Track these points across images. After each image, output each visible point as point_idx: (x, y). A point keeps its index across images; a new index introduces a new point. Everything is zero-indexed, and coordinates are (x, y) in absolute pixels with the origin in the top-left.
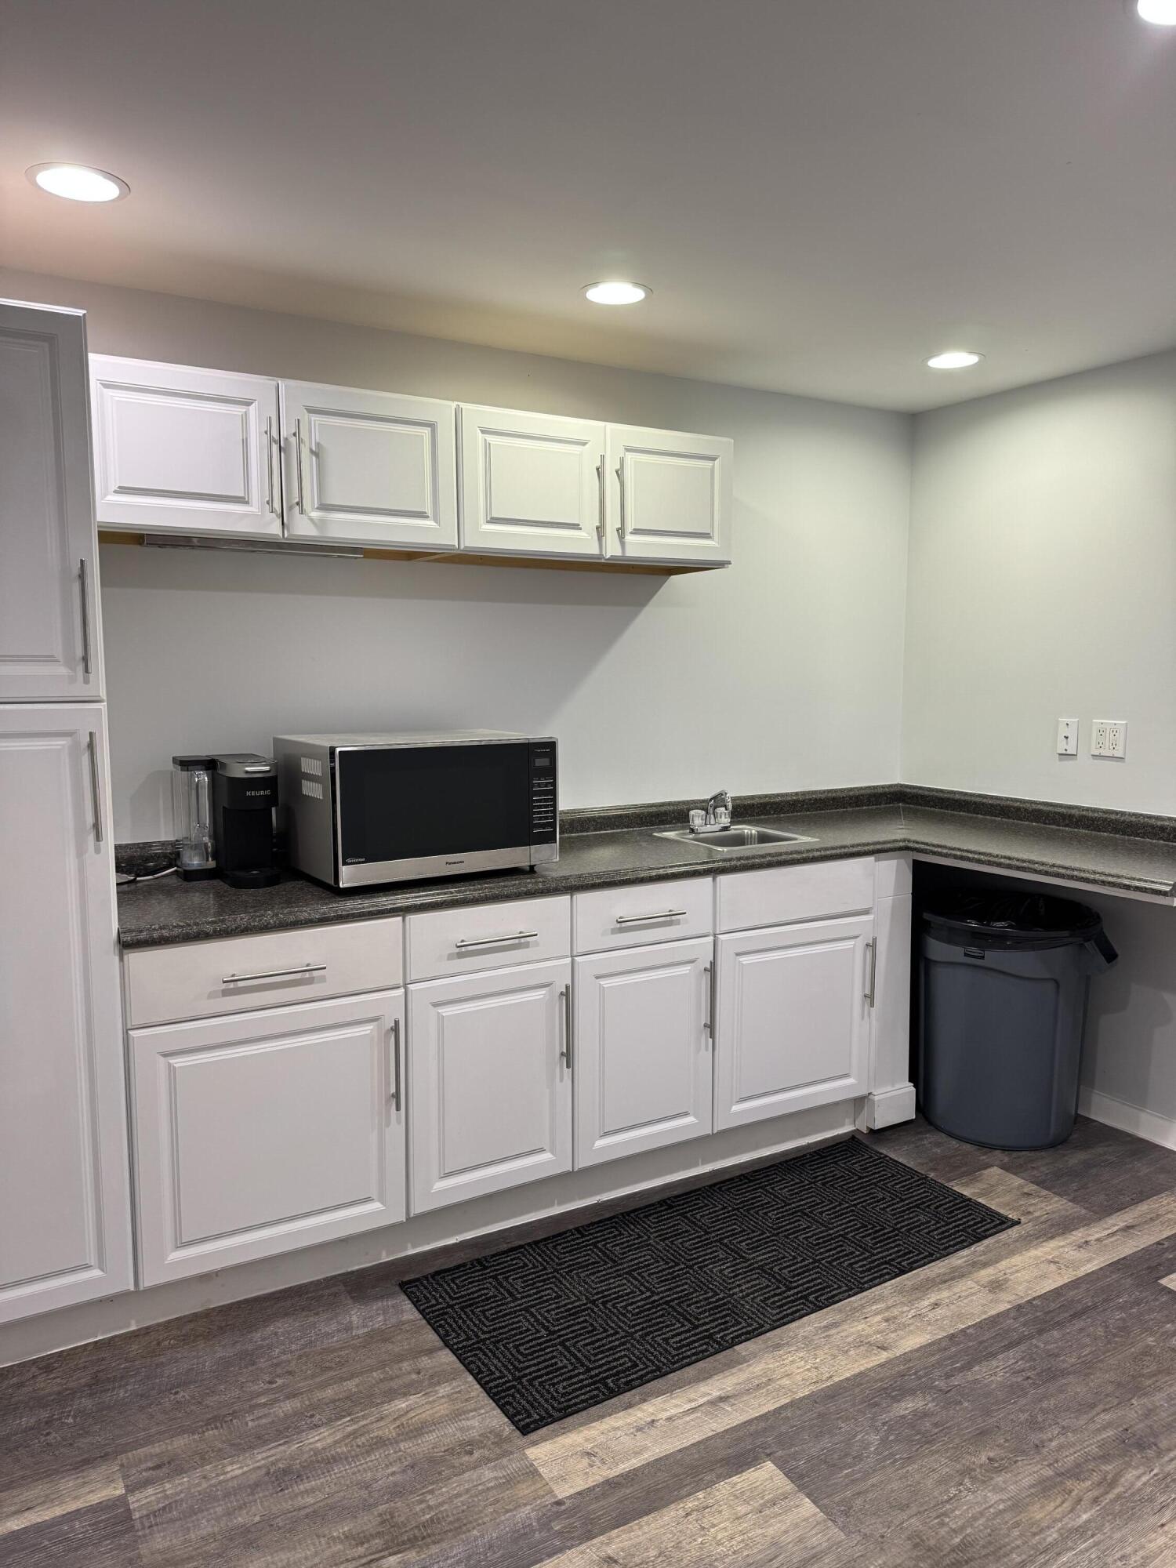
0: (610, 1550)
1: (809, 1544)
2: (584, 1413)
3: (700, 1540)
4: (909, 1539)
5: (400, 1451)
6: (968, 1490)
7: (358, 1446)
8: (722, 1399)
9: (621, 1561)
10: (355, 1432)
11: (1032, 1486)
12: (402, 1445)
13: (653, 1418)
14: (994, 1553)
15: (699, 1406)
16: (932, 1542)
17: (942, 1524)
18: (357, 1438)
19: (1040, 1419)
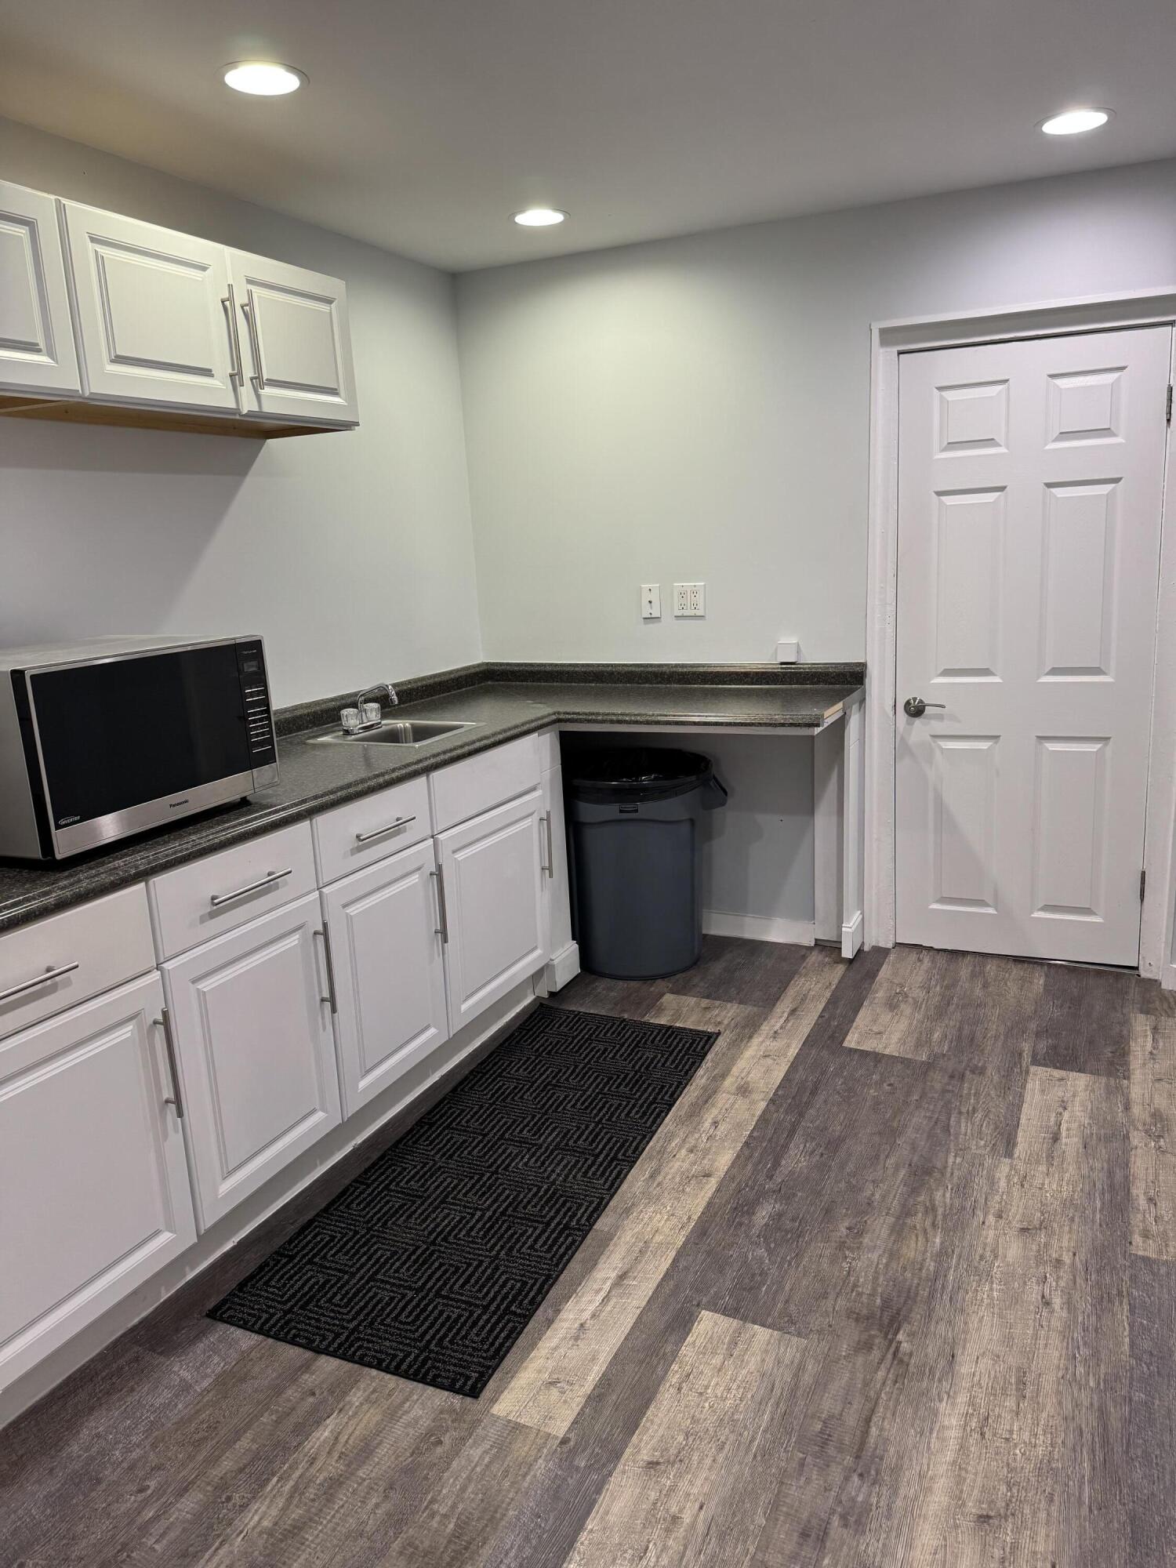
0: (645, 1456)
1: (787, 1361)
2: (514, 1349)
3: (707, 1405)
4: (849, 1318)
5: (364, 1480)
6: (854, 1259)
7: (313, 1500)
8: (622, 1277)
9: (661, 1460)
10: (295, 1488)
11: (890, 1235)
12: (360, 1473)
13: (579, 1322)
14: (908, 1297)
15: (609, 1292)
16: (865, 1312)
17: (860, 1294)
18: (303, 1493)
19: (854, 1182)
